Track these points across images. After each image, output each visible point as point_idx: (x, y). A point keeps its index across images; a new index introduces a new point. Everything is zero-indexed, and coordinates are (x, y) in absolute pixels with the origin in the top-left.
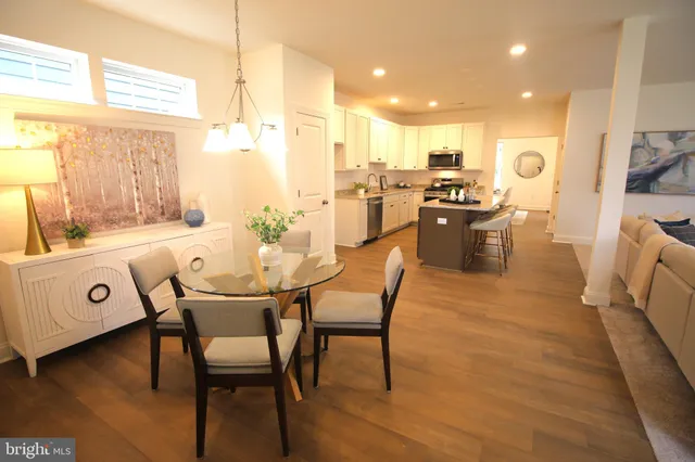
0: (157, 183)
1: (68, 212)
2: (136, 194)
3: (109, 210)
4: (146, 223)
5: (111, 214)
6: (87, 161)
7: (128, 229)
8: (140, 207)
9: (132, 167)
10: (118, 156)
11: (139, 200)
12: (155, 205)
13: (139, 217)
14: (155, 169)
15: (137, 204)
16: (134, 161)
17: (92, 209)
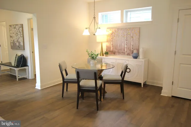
0: (132, 44)
1: (112, 49)
2: (126, 46)
3: (119, 50)
4: (127, 55)
5: (119, 51)
6: (116, 37)
7: (123, 56)
8: (126, 50)
9: (126, 38)
10: (123, 36)
11: (126, 48)
12: (130, 50)
13: (126, 53)
14: (132, 39)
15: (126, 49)
16: (126, 37)
17: (116, 49)
